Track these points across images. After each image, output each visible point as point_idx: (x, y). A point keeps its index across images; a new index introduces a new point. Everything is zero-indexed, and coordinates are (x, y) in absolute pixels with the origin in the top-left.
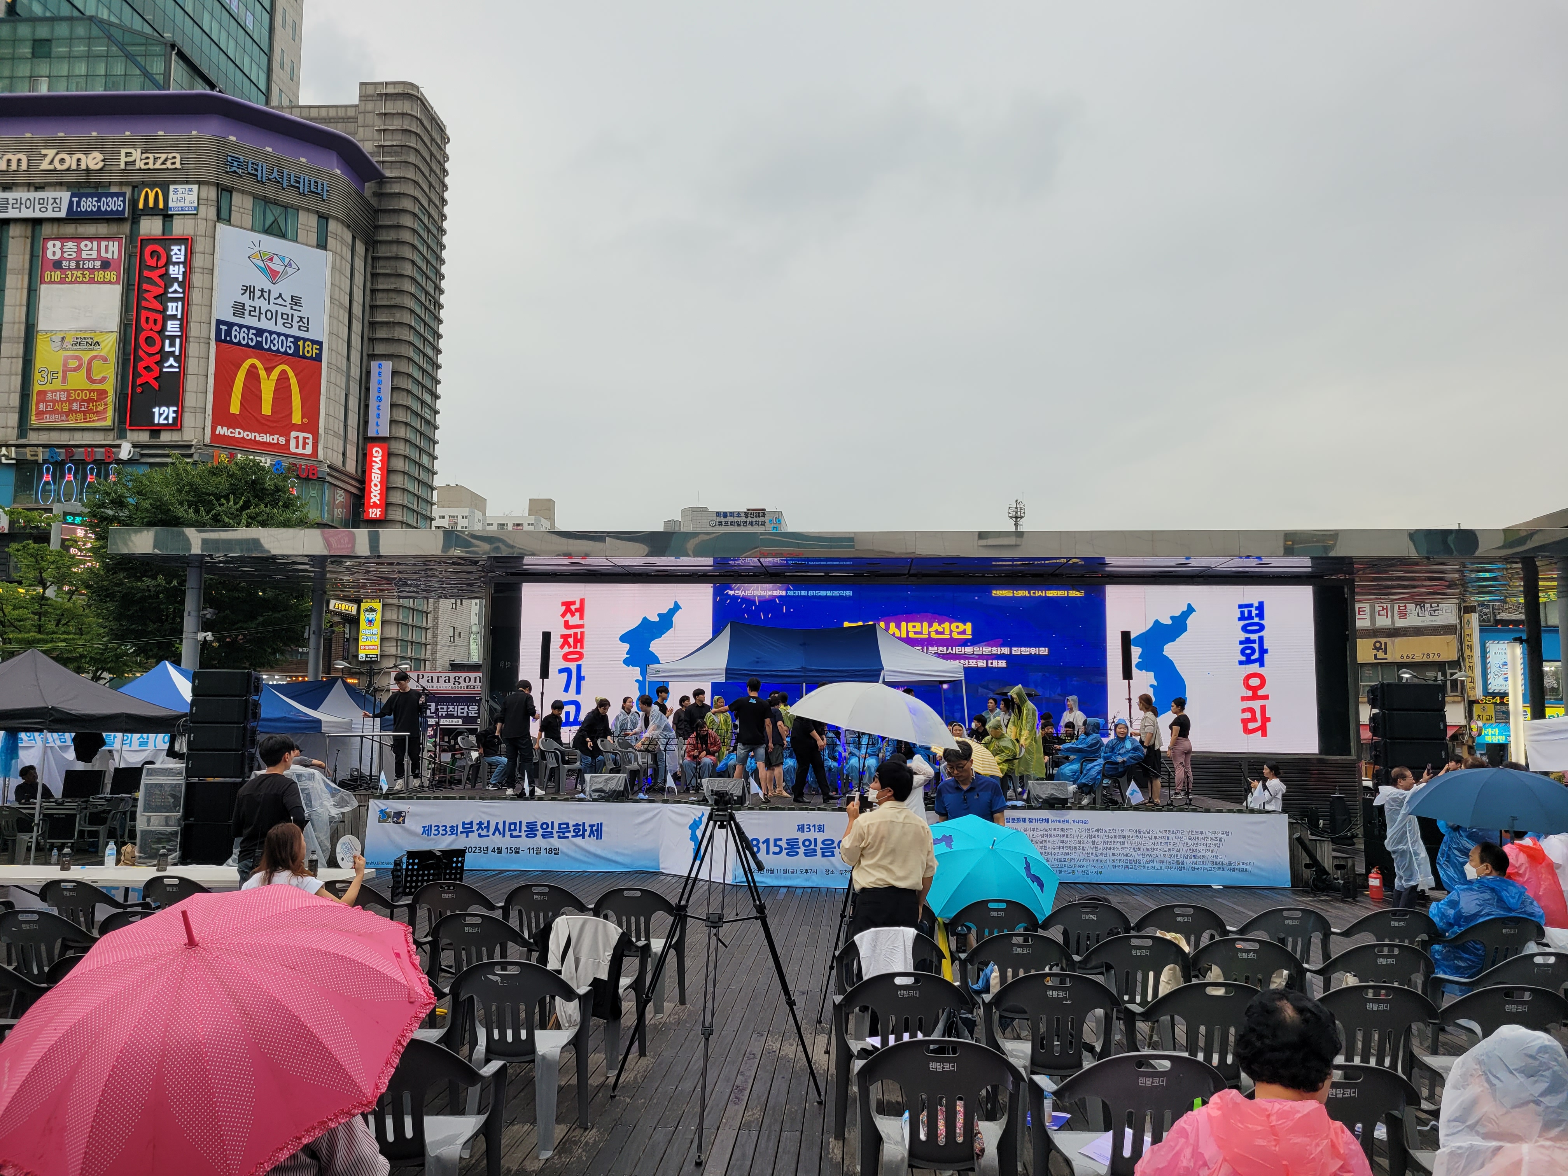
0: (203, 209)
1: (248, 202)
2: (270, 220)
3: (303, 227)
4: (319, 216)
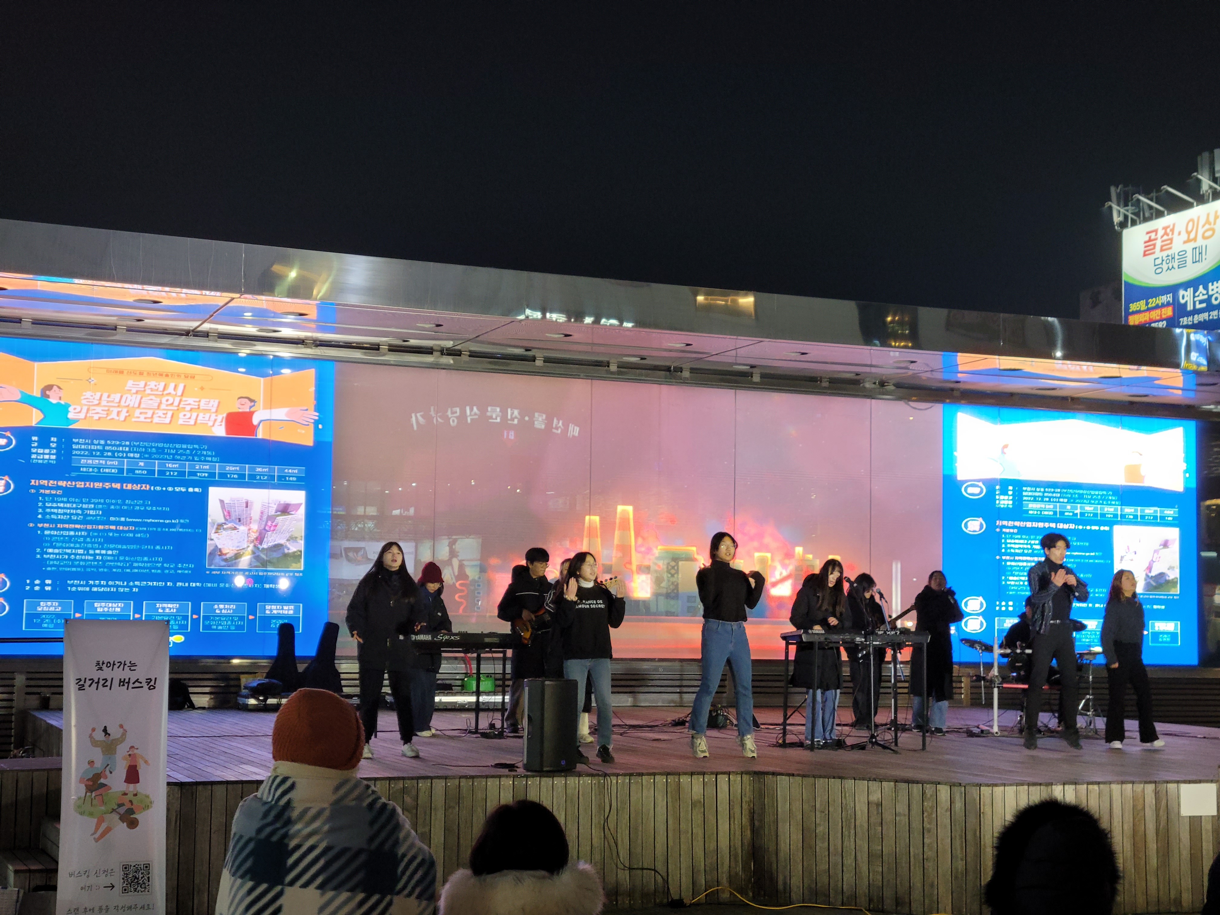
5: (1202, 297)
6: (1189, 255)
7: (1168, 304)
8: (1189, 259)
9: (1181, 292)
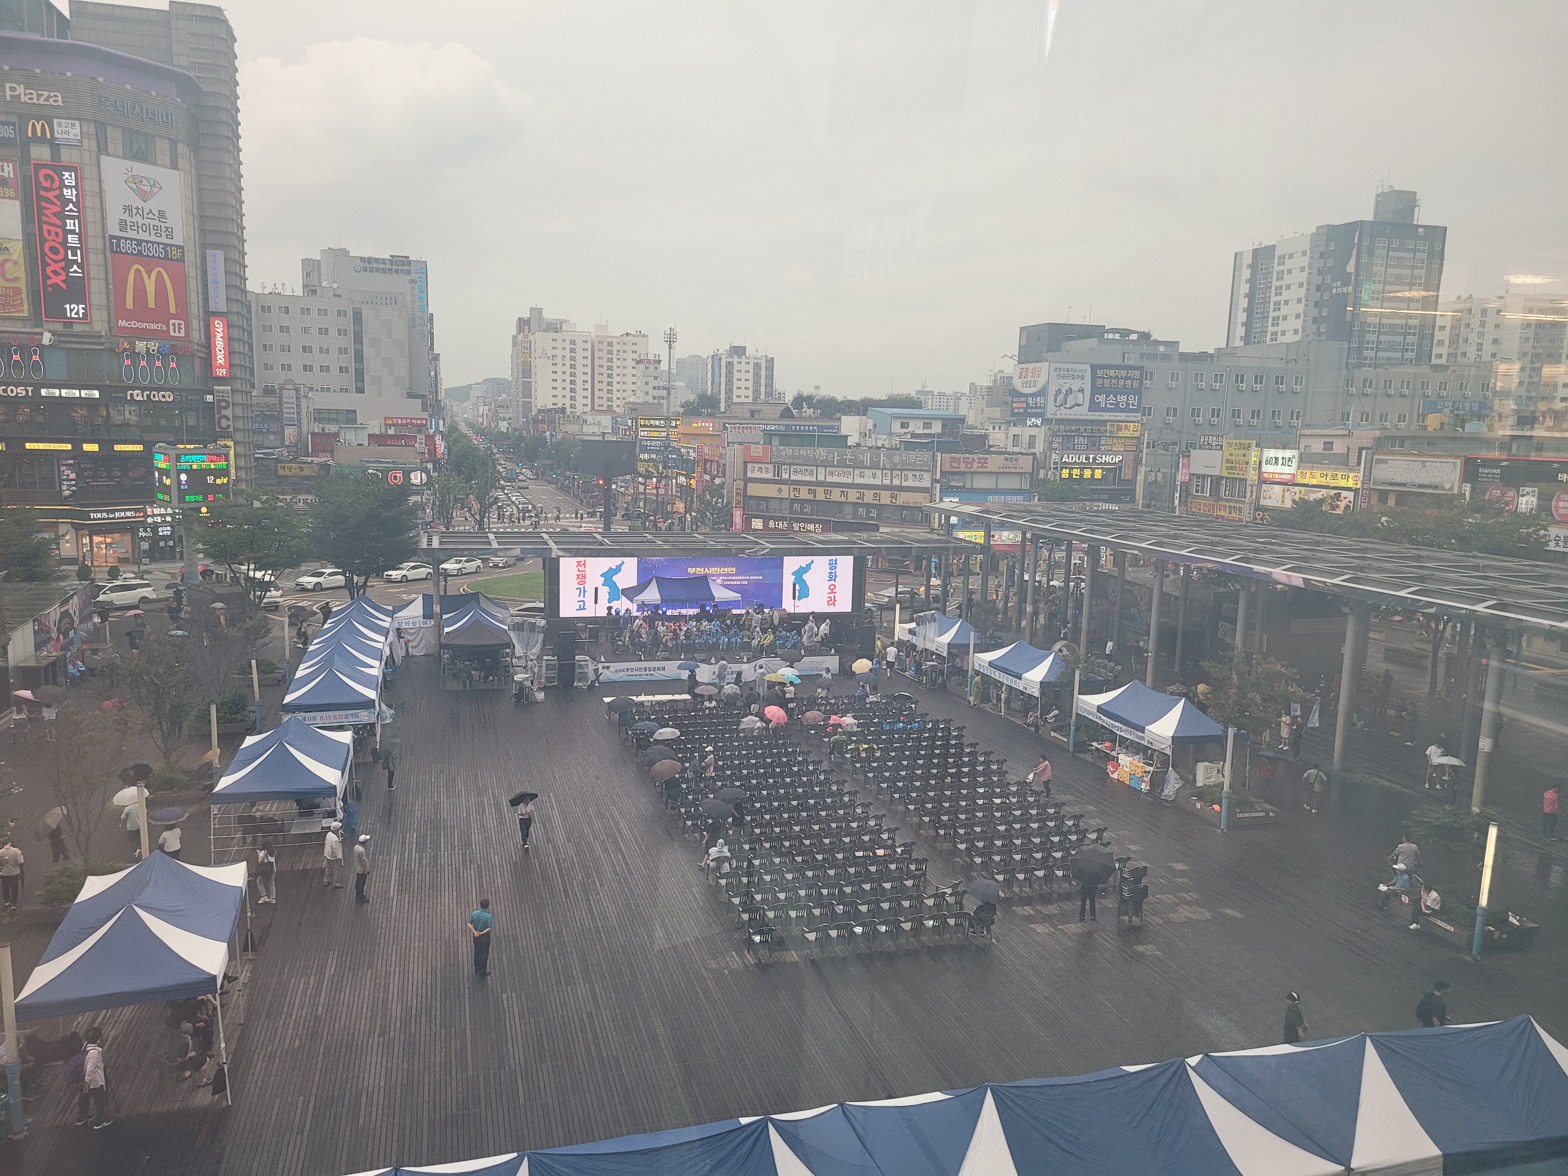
0: (86, 142)
1: (118, 134)
2: (135, 148)
3: (159, 152)
4: (170, 142)
5: (1034, 401)
8: (1032, 385)
9: (1029, 398)
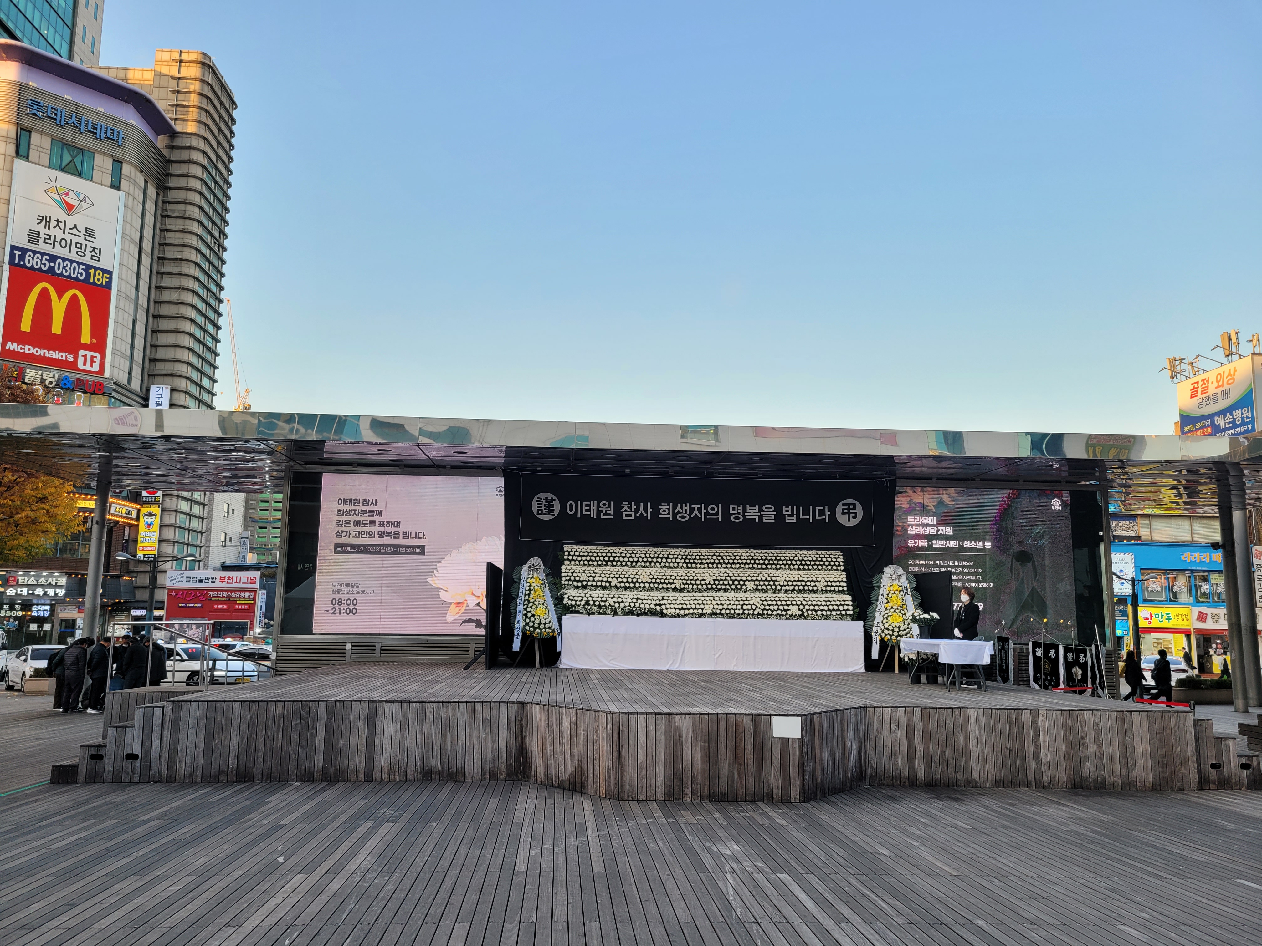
1: (46, 142)
2: (67, 158)
3: (98, 168)
4: (114, 160)
5: (1229, 420)
6: (1219, 395)
7: (1208, 426)
8: (1220, 398)
9: (1216, 418)
